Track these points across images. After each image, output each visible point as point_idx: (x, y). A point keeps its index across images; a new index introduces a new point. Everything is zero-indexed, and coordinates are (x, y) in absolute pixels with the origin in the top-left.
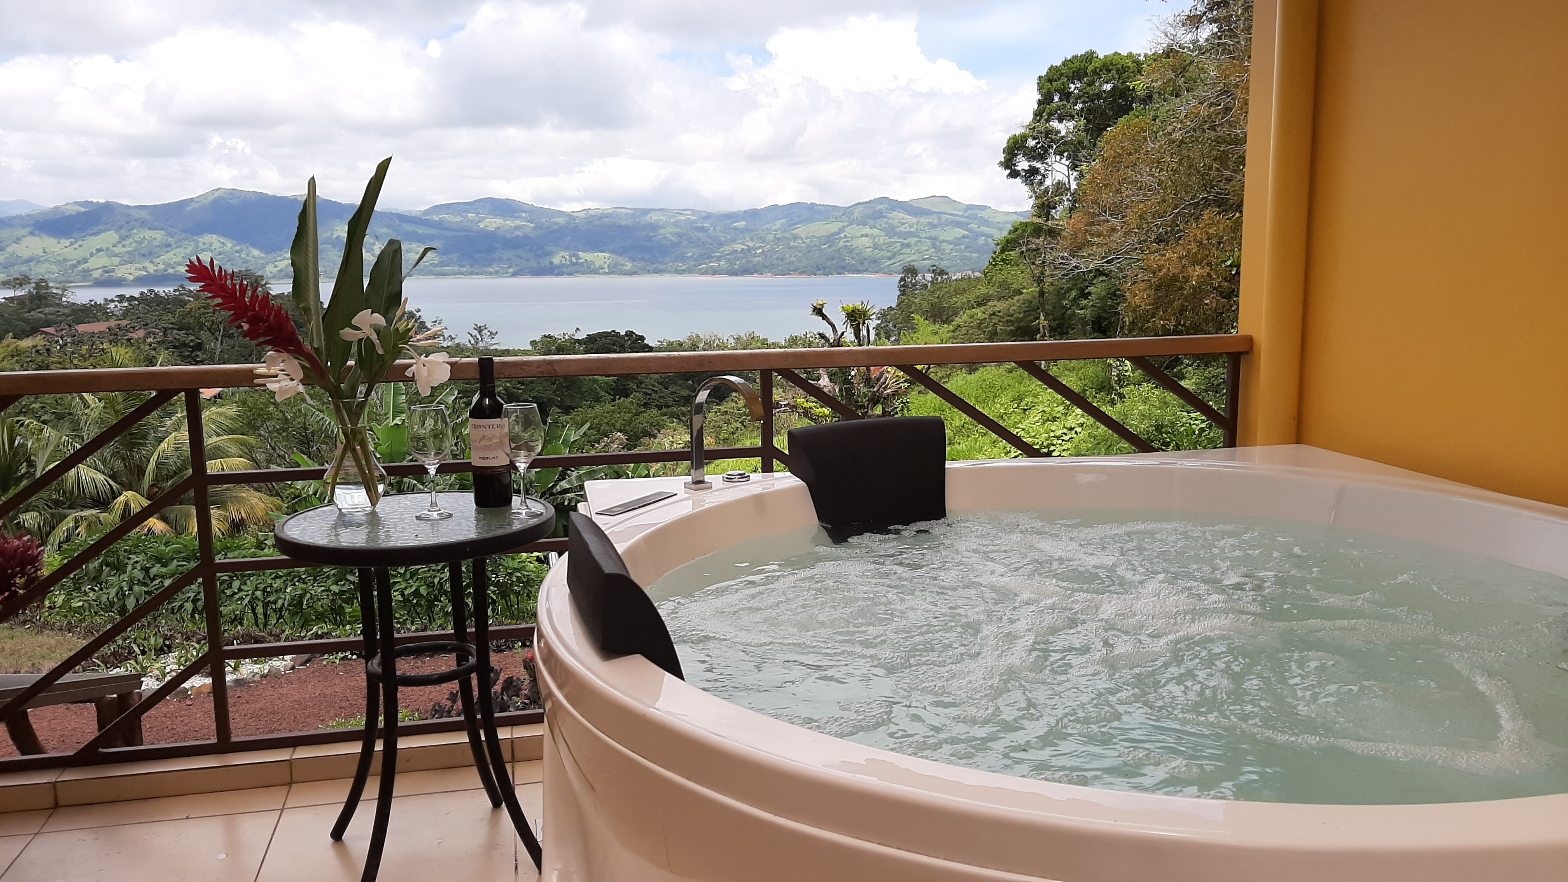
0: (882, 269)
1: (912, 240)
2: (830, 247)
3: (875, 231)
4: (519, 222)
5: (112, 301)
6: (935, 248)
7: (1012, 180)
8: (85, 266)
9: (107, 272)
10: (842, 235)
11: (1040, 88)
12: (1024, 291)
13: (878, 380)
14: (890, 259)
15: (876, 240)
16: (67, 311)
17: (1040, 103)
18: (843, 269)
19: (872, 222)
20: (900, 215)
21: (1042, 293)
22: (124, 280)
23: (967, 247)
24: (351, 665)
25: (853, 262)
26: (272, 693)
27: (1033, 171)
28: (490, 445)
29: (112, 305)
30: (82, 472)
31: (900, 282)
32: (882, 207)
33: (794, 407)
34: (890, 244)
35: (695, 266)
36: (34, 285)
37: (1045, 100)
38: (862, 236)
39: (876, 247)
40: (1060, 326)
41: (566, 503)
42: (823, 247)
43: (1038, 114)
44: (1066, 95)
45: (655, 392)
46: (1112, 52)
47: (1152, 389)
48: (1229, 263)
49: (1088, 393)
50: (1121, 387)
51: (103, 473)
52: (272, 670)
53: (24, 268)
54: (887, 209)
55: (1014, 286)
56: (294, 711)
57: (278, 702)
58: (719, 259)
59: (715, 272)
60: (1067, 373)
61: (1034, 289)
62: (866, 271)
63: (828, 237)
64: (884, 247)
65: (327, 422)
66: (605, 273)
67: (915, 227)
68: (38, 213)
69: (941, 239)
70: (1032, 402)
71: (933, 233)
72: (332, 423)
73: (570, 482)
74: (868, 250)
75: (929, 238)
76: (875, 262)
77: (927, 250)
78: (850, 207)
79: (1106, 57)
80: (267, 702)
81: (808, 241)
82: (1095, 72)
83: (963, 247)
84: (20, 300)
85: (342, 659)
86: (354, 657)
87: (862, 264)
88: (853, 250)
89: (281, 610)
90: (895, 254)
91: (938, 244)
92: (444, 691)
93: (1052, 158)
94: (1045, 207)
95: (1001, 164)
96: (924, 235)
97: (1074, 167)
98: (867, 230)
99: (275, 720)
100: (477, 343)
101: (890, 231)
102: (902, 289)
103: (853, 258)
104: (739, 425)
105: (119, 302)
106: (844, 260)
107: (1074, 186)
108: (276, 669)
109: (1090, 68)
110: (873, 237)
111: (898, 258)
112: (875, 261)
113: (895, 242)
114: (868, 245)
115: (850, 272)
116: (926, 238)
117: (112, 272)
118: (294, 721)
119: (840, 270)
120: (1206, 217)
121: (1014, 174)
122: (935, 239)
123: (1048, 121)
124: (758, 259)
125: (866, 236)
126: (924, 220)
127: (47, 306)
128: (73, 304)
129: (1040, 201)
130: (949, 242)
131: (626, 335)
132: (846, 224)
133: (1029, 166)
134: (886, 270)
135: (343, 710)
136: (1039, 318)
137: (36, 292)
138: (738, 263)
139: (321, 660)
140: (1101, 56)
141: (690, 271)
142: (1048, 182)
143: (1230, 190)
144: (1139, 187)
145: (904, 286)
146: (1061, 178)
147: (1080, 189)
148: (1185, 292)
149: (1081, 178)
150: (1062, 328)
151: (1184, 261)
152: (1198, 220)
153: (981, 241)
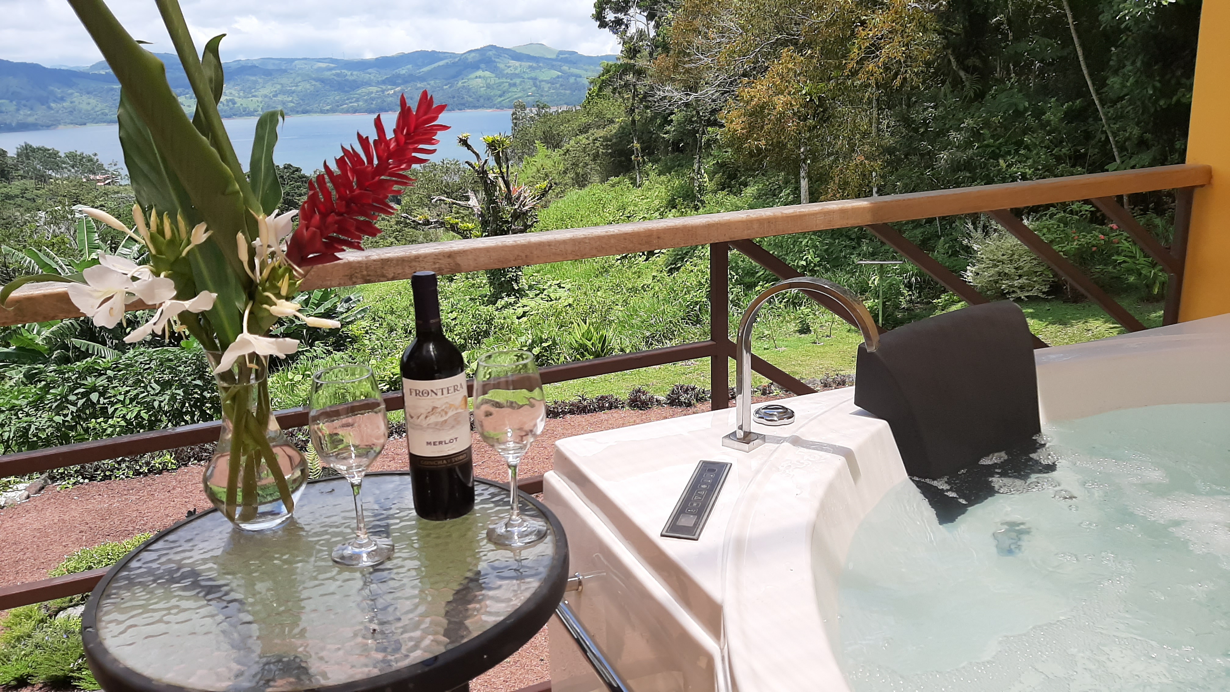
0: (494, 105)
1: (518, 81)
2: (450, 87)
3: (488, 74)
6: (536, 87)
7: (602, 29)
10: (460, 77)
12: (617, 120)
13: (518, 198)
14: (500, 96)
15: (488, 81)
18: (463, 105)
19: (485, 67)
20: (506, 60)
21: (633, 121)
23: (561, 85)
24: (84, 489)
25: (471, 99)
26: (11, 524)
27: (618, 22)
28: (446, 421)
31: (513, 115)
32: (490, 53)
33: (443, 223)
34: (500, 84)
35: (337, 106)
38: (476, 77)
39: (488, 86)
40: (648, 147)
42: (445, 87)
47: (725, 195)
48: (804, 92)
49: (677, 201)
50: (701, 195)
52: (8, 501)
54: (495, 54)
55: (608, 116)
56: (35, 539)
57: (18, 532)
58: (357, 100)
59: (355, 111)
60: (658, 185)
61: (628, 120)
62: (483, 107)
63: (448, 79)
64: (495, 86)
65: (27, 262)
67: (519, 69)
69: (540, 79)
70: (633, 211)
71: (533, 75)
72: (33, 261)
74: (482, 89)
75: (531, 78)
77: (530, 89)
78: (464, 53)
80: (7, 534)
81: (432, 83)
83: (558, 85)
85: (74, 484)
86: (87, 481)
87: (478, 101)
88: (470, 89)
89: (8, 441)
90: (504, 93)
91: (538, 83)
92: (178, 506)
93: (631, 11)
94: (632, 52)
95: (593, 17)
96: (526, 76)
97: (650, 17)
98: (479, 72)
99: (19, 550)
101: (500, 74)
102: (515, 121)
103: (470, 96)
104: (394, 240)
106: (463, 98)
107: (652, 34)
108: (12, 500)
110: (484, 78)
111: (507, 95)
112: (489, 99)
113: (503, 83)
114: (482, 85)
115: (469, 107)
116: (528, 79)
118: (37, 550)
119: (460, 107)
120: (784, 55)
121: (604, 25)
122: (535, 79)
124: (391, 99)
125: (480, 77)
126: (526, 64)
129: (627, 47)
130: (547, 82)
131: (285, 168)
132: (462, 68)
133: (615, 17)
134: (498, 106)
135: (83, 534)
136: (632, 142)
138: (374, 102)
139: (54, 487)
141: (333, 111)
142: (632, 30)
143: (801, 32)
144: (722, 32)
145: (516, 119)
146: (642, 26)
147: (658, 35)
148: (773, 117)
149: (657, 26)
150: (649, 150)
151: (770, 92)
152: (779, 57)
153: (572, 80)
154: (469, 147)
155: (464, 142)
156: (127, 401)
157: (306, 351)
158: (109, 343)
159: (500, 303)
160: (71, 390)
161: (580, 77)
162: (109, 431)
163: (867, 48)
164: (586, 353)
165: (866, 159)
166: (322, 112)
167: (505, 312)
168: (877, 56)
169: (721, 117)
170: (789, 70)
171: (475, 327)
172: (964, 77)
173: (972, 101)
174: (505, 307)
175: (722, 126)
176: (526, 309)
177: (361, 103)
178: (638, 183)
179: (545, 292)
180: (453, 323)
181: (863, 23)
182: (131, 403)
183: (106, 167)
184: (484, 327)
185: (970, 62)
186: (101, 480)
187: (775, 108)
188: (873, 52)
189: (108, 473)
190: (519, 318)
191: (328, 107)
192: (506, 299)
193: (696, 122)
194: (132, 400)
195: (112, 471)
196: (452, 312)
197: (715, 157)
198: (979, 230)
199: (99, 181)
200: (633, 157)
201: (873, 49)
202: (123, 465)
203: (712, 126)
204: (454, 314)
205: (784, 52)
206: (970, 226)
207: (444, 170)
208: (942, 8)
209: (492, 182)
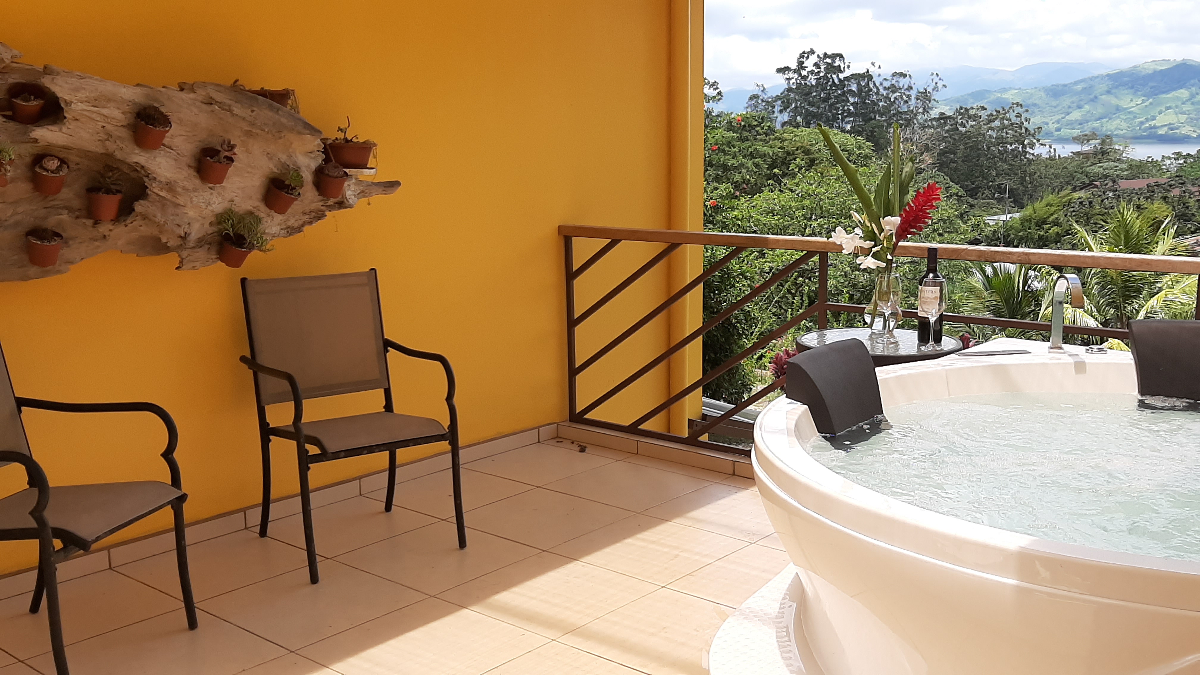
5: (1170, 158)
8: (1152, 123)
9: (1172, 129)
16: (1124, 166)
22: (1189, 137)
29: (1168, 162)
30: (1078, 316)
36: (1099, 141)
51: (1096, 319)
53: (1097, 124)
68: (1118, 73)
84: (1086, 156)
105: (1175, 159)
117: (1177, 129)
127: (1109, 160)
128: (1132, 160)
137: (1101, 148)
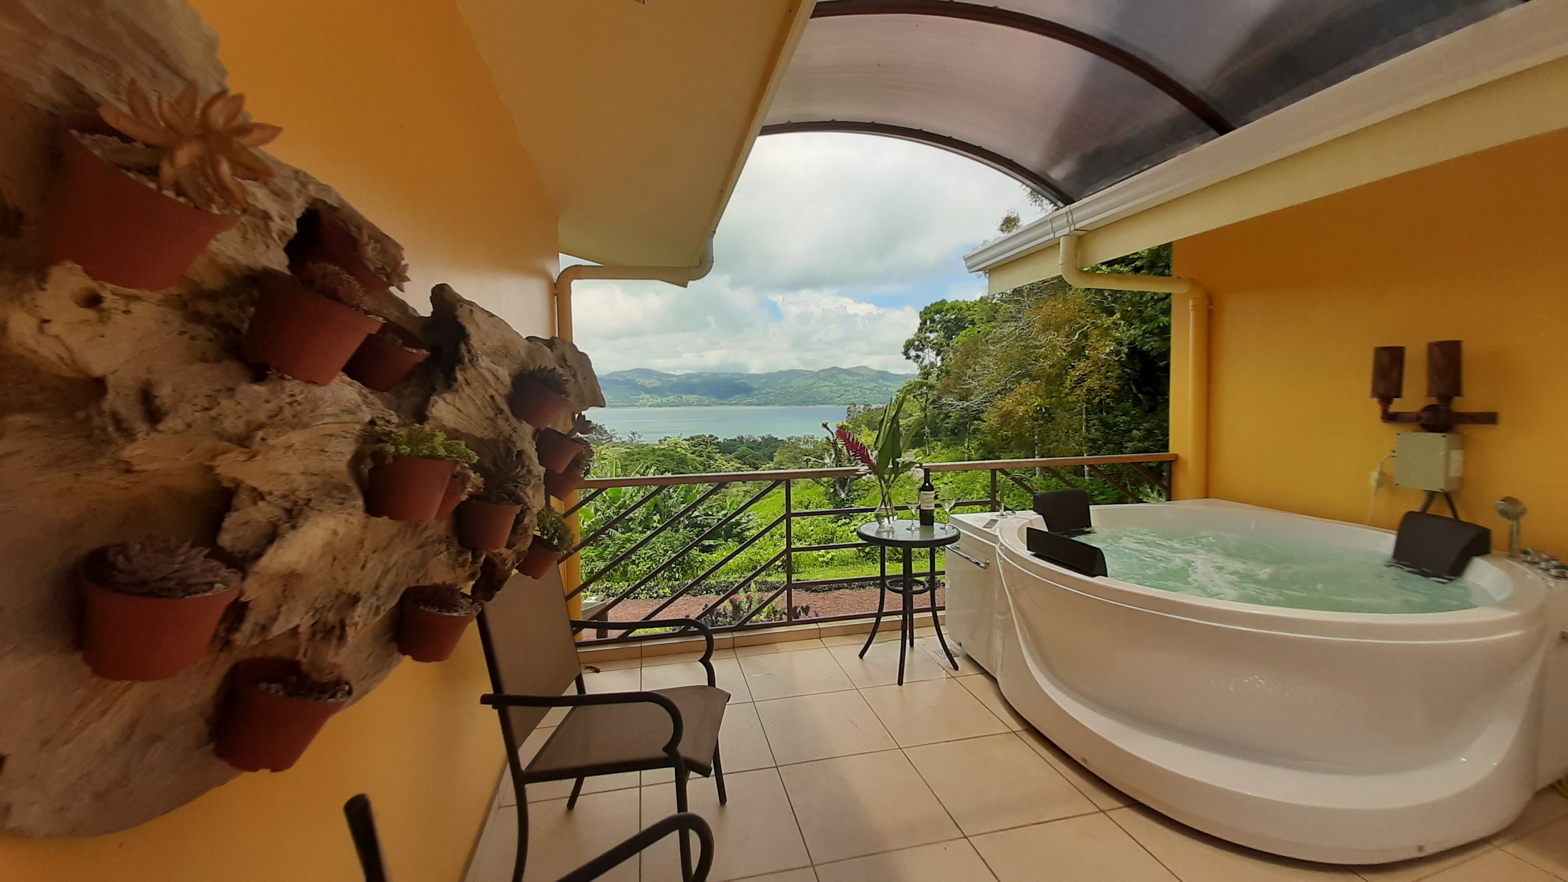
0: (834, 402)
1: (850, 388)
2: (808, 391)
3: (831, 384)
4: (652, 381)
6: (861, 392)
7: (908, 360)
10: (815, 386)
11: (921, 317)
12: (914, 414)
14: (839, 397)
17: (921, 324)
18: (815, 403)
19: (830, 380)
20: (844, 376)
21: (926, 416)
23: (877, 392)
25: (821, 399)
27: (918, 356)
32: (835, 372)
34: (839, 390)
35: (741, 401)
37: (924, 323)
38: (825, 386)
39: (832, 391)
40: (933, 432)
41: (699, 522)
42: (805, 391)
43: (920, 330)
44: (933, 321)
45: (724, 465)
46: (955, 300)
48: (1036, 404)
54: (837, 372)
55: (908, 412)
61: (922, 415)
62: (831, 403)
63: (808, 386)
64: (836, 392)
66: (696, 405)
67: (851, 381)
69: (865, 387)
71: (860, 385)
73: (699, 512)
74: (830, 393)
75: (859, 387)
76: (831, 399)
77: (859, 394)
78: (819, 372)
79: (951, 302)
81: (797, 389)
82: (947, 310)
83: (875, 392)
87: (826, 400)
88: (821, 393)
90: (841, 395)
91: (863, 390)
93: (926, 351)
94: (926, 375)
95: (902, 353)
96: (856, 386)
97: (938, 355)
98: (827, 383)
100: (632, 440)
101: (839, 384)
103: (821, 397)
106: (816, 398)
107: (939, 364)
109: (945, 308)
110: (831, 387)
111: (843, 397)
112: (835, 399)
113: (841, 389)
114: (828, 391)
115: (819, 404)
116: (857, 387)
119: (814, 403)
120: (1023, 383)
121: (908, 358)
122: (861, 388)
123: (925, 333)
124: (772, 398)
125: (827, 386)
126: (856, 378)
129: (923, 371)
130: (870, 390)
131: (710, 437)
132: (816, 380)
133: (916, 354)
134: (838, 403)
136: (924, 428)
140: (949, 301)
142: (926, 362)
143: (1035, 369)
144: (984, 367)
145: (849, 411)
146: (933, 360)
147: (943, 365)
148: (1016, 418)
149: (942, 360)
150: (935, 433)
151: (1015, 404)
152: (1020, 384)
153: (884, 389)
154: (828, 429)
155: (825, 426)
156: (646, 559)
157: (724, 544)
158: (620, 531)
159: (840, 523)
160: (618, 550)
161: (890, 387)
162: (638, 573)
163: (1076, 381)
164: (897, 553)
165: (1077, 445)
166: (731, 404)
167: (844, 528)
168: (1082, 386)
169: (984, 416)
170: (1027, 392)
171: (824, 536)
172: (1142, 398)
173: (1147, 412)
174: (844, 524)
175: (985, 422)
176: (856, 527)
177: (754, 400)
178: (927, 454)
179: (868, 518)
180: (811, 533)
181: (1073, 367)
182: (648, 559)
183: (608, 432)
184: (830, 537)
185: (1145, 389)
186: (632, 599)
187: (1017, 413)
188: (1079, 383)
189: (636, 595)
190: (851, 532)
191: (734, 402)
192: (844, 520)
193: (966, 417)
194: (648, 558)
195: (638, 594)
196: (810, 526)
197: (979, 439)
198: (1155, 492)
199: (603, 440)
200: (925, 438)
201: (1081, 380)
202: (644, 592)
203: (977, 420)
204: (812, 528)
205: (1023, 382)
206: (1149, 490)
207: (805, 441)
208: (1122, 359)
209: (840, 449)
